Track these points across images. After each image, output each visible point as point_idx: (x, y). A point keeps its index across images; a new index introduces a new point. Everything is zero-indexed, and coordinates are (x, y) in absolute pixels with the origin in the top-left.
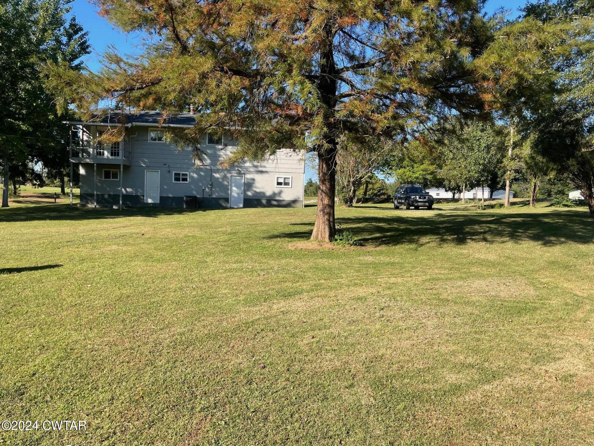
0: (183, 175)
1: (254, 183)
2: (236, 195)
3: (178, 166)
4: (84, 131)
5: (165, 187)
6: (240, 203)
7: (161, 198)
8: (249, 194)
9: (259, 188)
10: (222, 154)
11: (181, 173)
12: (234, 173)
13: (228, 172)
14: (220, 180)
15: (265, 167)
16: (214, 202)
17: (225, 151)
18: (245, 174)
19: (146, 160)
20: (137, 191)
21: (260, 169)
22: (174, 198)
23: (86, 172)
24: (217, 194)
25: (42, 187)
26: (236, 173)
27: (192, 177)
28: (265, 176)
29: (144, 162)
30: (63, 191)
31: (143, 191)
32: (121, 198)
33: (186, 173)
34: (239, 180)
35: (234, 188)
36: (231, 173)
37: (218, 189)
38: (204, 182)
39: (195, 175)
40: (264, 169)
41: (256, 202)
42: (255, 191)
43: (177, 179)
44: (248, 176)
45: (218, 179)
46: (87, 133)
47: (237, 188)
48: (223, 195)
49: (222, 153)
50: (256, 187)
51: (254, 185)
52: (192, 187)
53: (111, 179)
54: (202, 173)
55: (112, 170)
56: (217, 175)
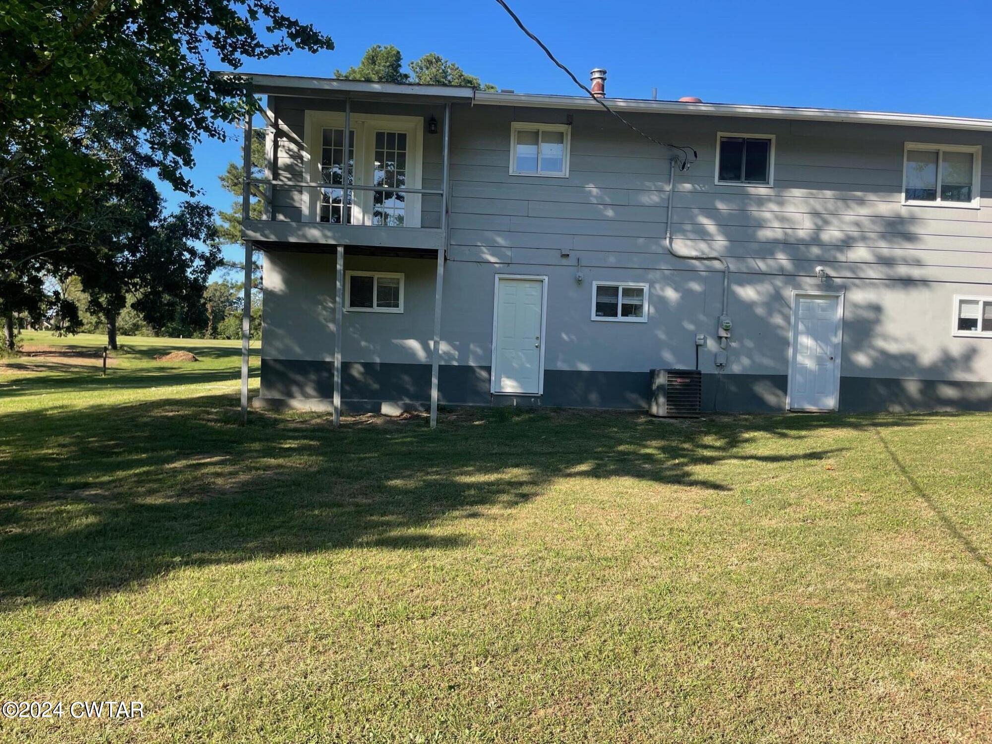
0: (627, 292)
1: (877, 321)
2: (809, 363)
3: (612, 260)
4: (279, 134)
5: (564, 336)
6: (824, 393)
7: (552, 377)
8: (862, 359)
9: (896, 340)
10: (768, 215)
11: (622, 285)
12: (809, 285)
13: (787, 283)
14: (760, 311)
15: (918, 263)
16: (733, 388)
17: (781, 203)
18: (845, 288)
19: (500, 241)
20: (463, 350)
21: (903, 270)
22: (592, 374)
23: (286, 281)
24: (746, 361)
25: (74, 332)
26: (819, 287)
27: (660, 302)
28: (918, 297)
29: (494, 248)
30: (112, 341)
31: (489, 353)
32: (435, 381)
33: (641, 285)
34: (824, 310)
35: (806, 341)
36: (797, 286)
37: (749, 344)
38: (702, 317)
39: (671, 294)
40: (916, 273)
41: (882, 390)
42: (884, 353)
43: (607, 309)
44: (859, 296)
45: (749, 306)
46: (291, 140)
47: (816, 338)
48: (768, 364)
49: (768, 212)
50: (885, 337)
51: (879, 329)
52: (662, 336)
53: (376, 309)
54: (696, 287)
55: (376, 275)
56: (748, 293)
